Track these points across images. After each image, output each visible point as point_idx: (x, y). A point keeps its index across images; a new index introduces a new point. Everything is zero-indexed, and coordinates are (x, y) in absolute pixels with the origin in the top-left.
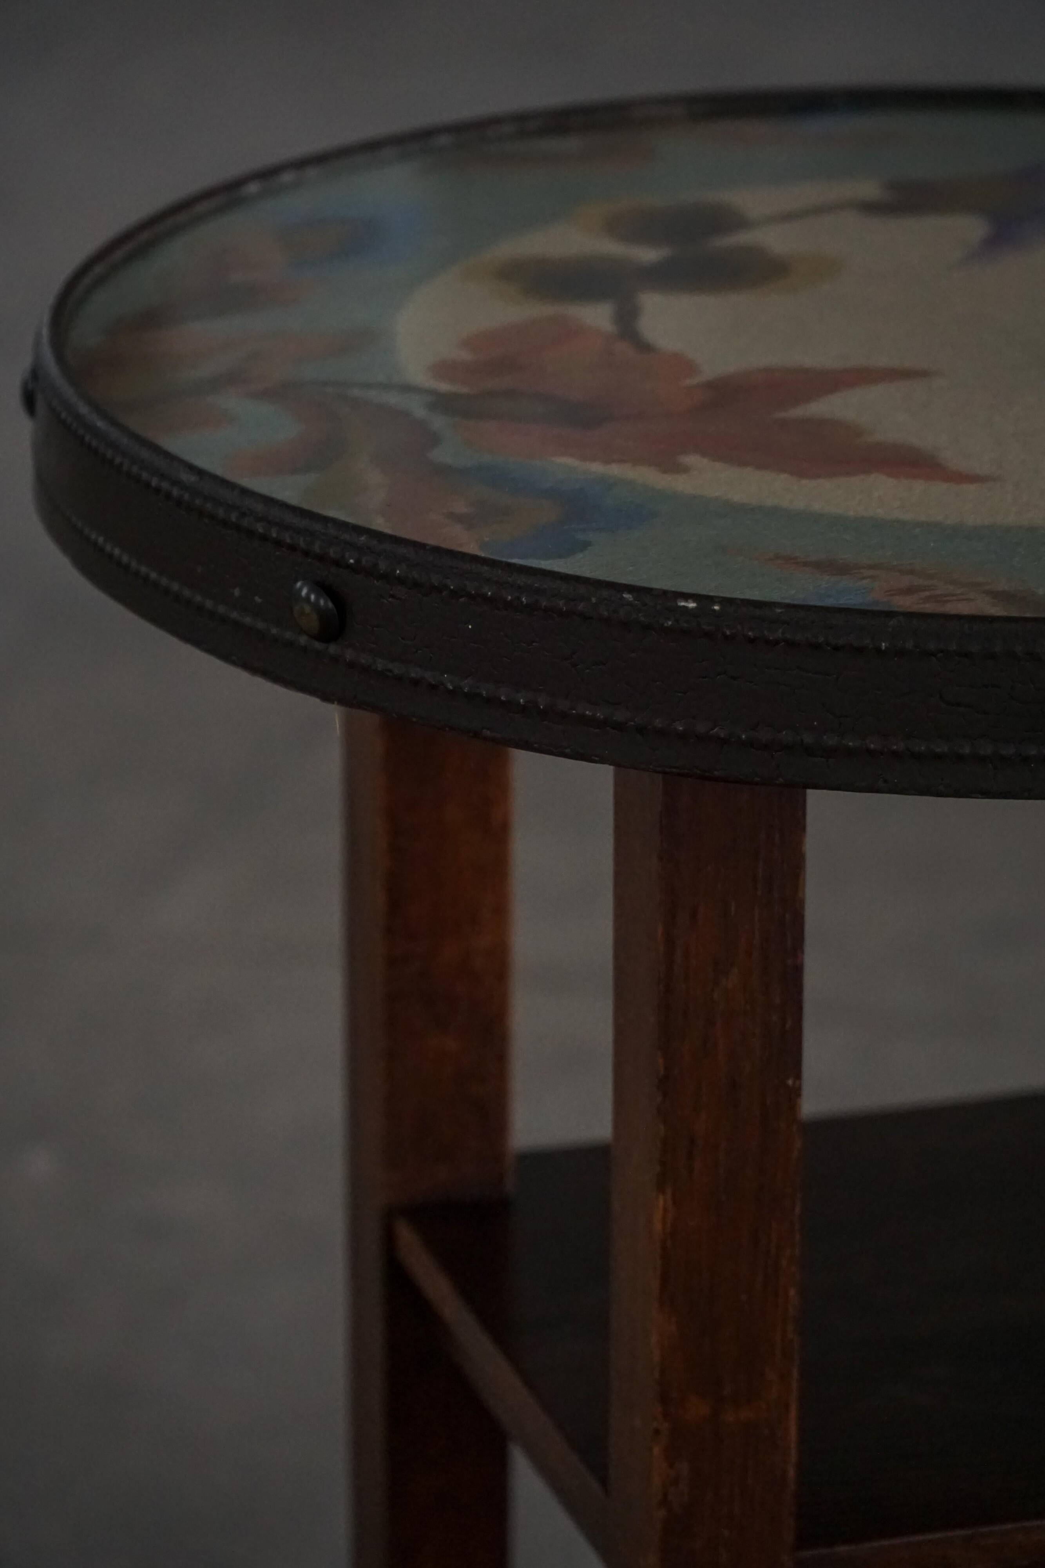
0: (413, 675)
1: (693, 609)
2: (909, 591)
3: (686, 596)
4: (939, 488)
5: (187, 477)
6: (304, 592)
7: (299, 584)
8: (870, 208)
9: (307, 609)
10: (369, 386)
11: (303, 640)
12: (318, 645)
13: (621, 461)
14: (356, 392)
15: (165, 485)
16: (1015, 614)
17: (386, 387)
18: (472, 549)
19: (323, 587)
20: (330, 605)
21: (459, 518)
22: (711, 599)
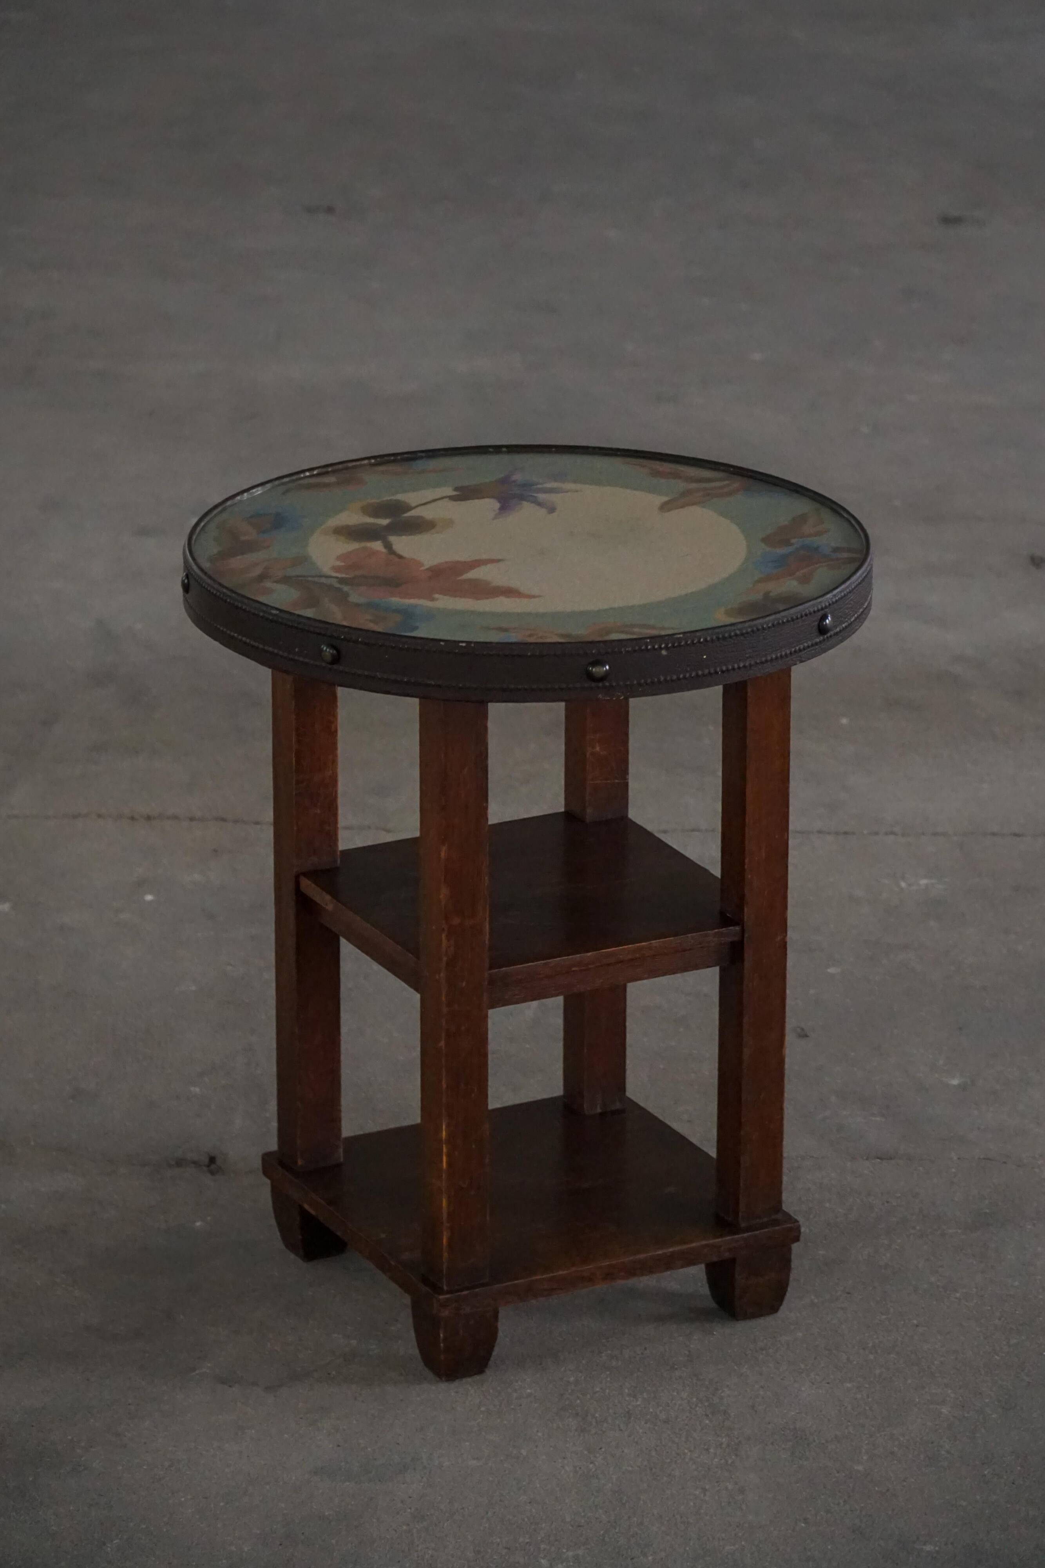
0: (366, 674)
1: (465, 646)
2: (530, 636)
3: (462, 642)
4: (525, 601)
5: (274, 612)
6: (325, 648)
7: (322, 646)
8: (452, 498)
9: (327, 654)
10: (310, 576)
11: (324, 664)
12: (330, 666)
13: (414, 598)
14: (310, 579)
15: (266, 615)
16: (569, 641)
17: (321, 576)
18: (380, 630)
19: (333, 647)
20: (335, 652)
21: (371, 621)
22: (471, 642)
